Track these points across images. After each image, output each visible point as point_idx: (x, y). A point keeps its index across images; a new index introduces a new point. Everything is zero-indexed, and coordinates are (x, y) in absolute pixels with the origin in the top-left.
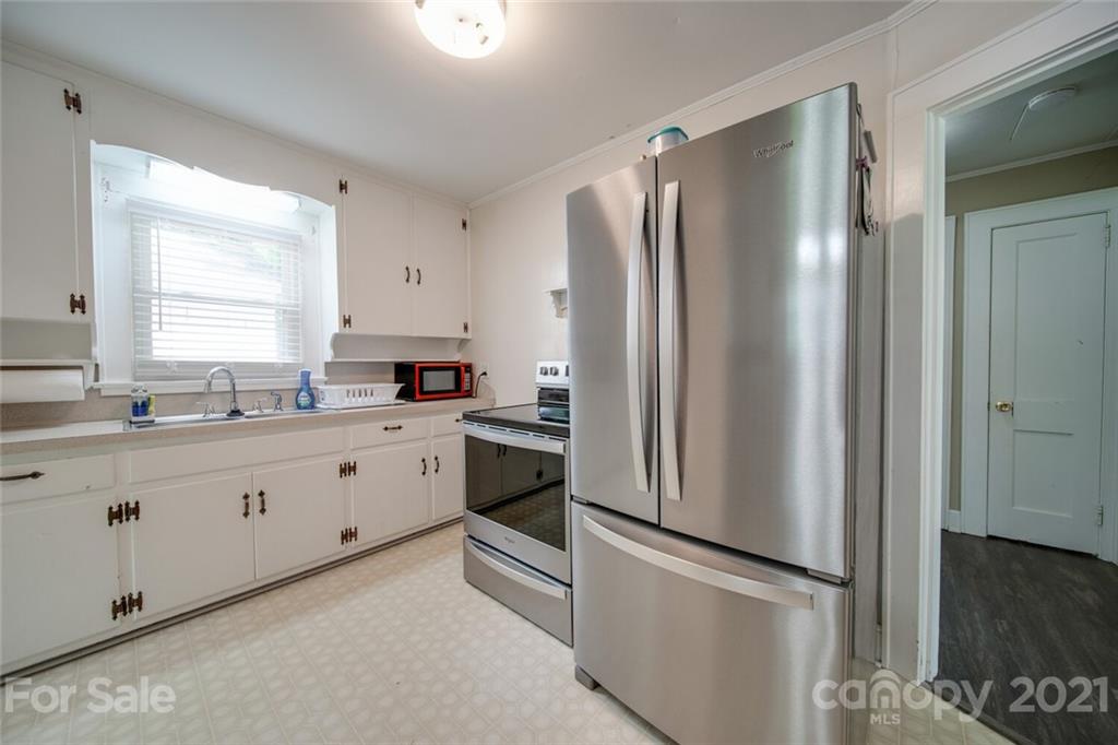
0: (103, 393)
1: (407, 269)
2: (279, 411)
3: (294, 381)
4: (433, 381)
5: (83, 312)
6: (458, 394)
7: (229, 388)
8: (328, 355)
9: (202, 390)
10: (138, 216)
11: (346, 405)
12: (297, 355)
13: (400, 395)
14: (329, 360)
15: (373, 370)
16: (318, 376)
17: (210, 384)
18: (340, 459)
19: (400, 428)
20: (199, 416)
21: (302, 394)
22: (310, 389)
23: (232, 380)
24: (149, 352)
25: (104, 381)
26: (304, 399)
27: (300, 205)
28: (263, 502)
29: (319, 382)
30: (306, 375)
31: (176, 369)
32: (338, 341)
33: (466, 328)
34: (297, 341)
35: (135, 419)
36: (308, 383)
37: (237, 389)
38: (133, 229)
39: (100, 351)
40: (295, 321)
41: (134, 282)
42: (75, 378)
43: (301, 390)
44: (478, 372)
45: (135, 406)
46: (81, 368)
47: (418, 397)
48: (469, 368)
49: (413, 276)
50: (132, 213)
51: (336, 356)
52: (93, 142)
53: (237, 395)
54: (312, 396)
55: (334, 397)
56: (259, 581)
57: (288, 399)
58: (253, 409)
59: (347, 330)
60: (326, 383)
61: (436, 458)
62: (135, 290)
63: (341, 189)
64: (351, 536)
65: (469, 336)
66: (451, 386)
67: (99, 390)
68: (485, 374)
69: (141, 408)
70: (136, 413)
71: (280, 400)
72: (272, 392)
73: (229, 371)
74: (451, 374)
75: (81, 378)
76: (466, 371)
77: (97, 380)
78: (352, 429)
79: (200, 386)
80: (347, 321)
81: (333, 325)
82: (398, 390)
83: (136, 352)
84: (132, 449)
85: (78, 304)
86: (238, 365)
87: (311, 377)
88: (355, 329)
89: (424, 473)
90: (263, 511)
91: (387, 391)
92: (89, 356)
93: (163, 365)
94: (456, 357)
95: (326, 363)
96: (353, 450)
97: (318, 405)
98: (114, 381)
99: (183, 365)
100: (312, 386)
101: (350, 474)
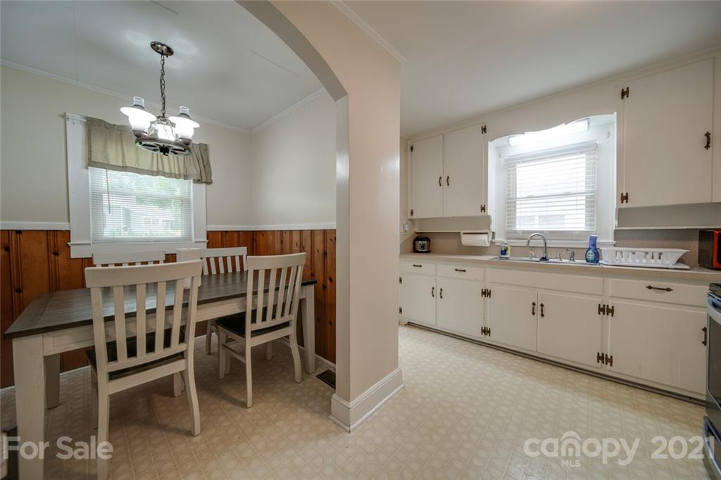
0: (496, 244)
1: (707, 135)
2: (572, 262)
3: (586, 243)
5: (485, 211)
7: (543, 245)
8: (613, 224)
9: (525, 245)
12: (591, 225)
16: (606, 239)
17: (529, 242)
19: (669, 290)
20: (528, 259)
21: (590, 252)
22: (596, 249)
23: (544, 240)
24: (515, 226)
25: (497, 239)
26: (591, 256)
27: (588, 125)
29: (605, 244)
30: (593, 241)
31: (521, 234)
32: (620, 212)
34: (593, 216)
35: (502, 256)
36: (594, 245)
37: (547, 246)
39: (493, 228)
40: (592, 203)
42: (485, 237)
43: (589, 249)
45: (502, 251)
46: (486, 233)
47: (715, 265)
51: (619, 226)
52: (489, 142)
53: (548, 249)
54: (597, 254)
57: (580, 254)
58: (555, 258)
59: (625, 205)
60: (615, 246)
62: (509, 198)
63: (623, 95)
64: (607, 361)
69: (504, 252)
70: (502, 254)
71: (573, 254)
72: (568, 249)
73: (542, 235)
75: (487, 238)
77: (493, 237)
78: (610, 280)
79: (524, 243)
80: (624, 198)
81: (613, 203)
82: (682, 254)
83: (508, 227)
85: (483, 209)
86: (551, 232)
87: (597, 241)
88: (632, 204)
92: (489, 229)
93: (516, 232)
95: (615, 230)
98: (499, 239)
99: (524, 232)
100: (597, 247)
101: (608, 314)
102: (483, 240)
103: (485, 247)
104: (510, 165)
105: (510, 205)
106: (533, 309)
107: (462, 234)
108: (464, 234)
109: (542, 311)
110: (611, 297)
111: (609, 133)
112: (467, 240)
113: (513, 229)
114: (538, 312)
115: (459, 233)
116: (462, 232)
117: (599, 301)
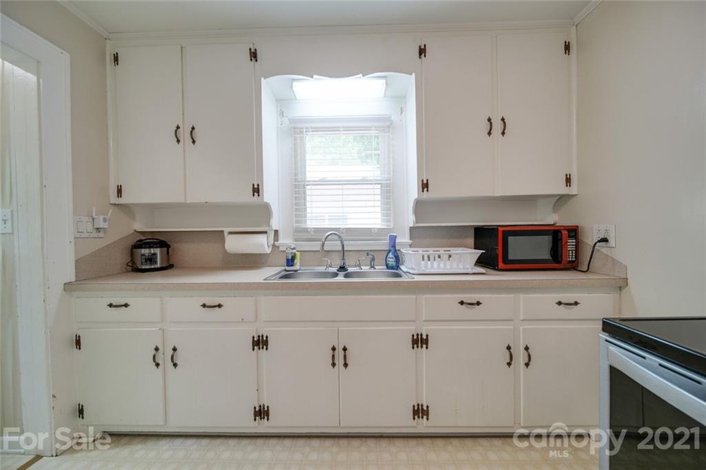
0: (281, 249)
1: (489, 120)
2: (372, 270)
3: (384, 244)
4: (519, 248)
5: (259, 195)
6: (556, 265)
7: (340, 248)
8: (410, 220)
9: (319, 249)
11: (423, 270)
12: (388, 221)
13: (480, 262)
14: (412, 225)
15: (452, 235)
16: (403, 239)
17: (323, 245)
19: (478, 303)
20: (322, 269)
21: (391, 255)
22: (395, 250)
23: (342, 242)
24: (305, 222)
25: (281, 241)
26: (392, 261)
27: (387, 84)
29: (403, 245)
30: (393, 239)
31: (313, 233)
32: (419, 205)
33: (568, 180)
34: (389, 209)
35: (288, 268)
36: (394, 246)
37: (345, 249)
38: (295, 139)
39: (275, 223)
40: (389, 192)
41: (296, 174)
42: (262, 239)
43: (390, 251)
44: (590, 238)
45: (288, 260)
46: (266, 232)
47: (501, 265)
48: (574, 232)
49: (496, 127)
50: (294, 128)
51: (417, 220)
52: (263, 79)
53: (346, 253)
54: (397, 258)
55: (415, 263)
56: (343, 428)
57: (380, 258)
58: (356, 266)
59: (426, 195)
60: (410, 246)
61: (527, 349)
62: (296, 180)
63: (420, 54)
64: (423, 414)
65: (573, 190)
66: (546, 255)
67: (278, 247)
68: (605, 240)
69: (291, 262)
70: (288, 265)
71: (373, 259)
72: (368, 253)
73: (340, 235)
74: (546, 241)
75: (265, 239)
76: (570, 237)
77: (276, 239)
78: (423, 298)
79: (316, 246)
80: (425, 186)
81: (413, 192)
82: (478, 255)
83: (297, 222)
84: (265, 296)
85: (256, 190)
86: (348, 230)
87: (397, 241)
88: (433, 194)
89: (509, 364)
90: (346, 365)
91: (465, 258)
92: (268, 224)
93: (306, 230)
94: (549, 218)
95: (411, 227)
97: (402, 267)
98: (285, 241)
99: (317, 230)
100: (397, 249)
101: (422, 347)
102: (261, 244)
103: (264, 254)
104: (296, 131)
105: (298, 190)
106: (333, 356)
107: (226, 234)
108: (230, 233)
109: (345, 356)
110: (425, 321)
111: (401, 108)
112: (234, 244)
113: (303, 226)
114: (340, 361)
115: (223, 231)
116: (226, 230)
117: (412, 329)
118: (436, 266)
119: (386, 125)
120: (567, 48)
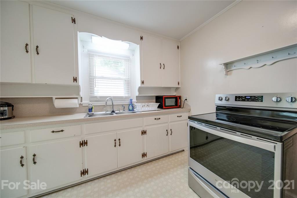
1: (160, 64)
2: (124, 111)
3: (127, 102)
4: (169, 102)
5: (76, 82)
6: (176, 107)
7: (111, 104)
8: (137, 94)
9: (104, 104)
10: (91, 55)
11: (143, 110)
12: (129, 94)
13: (159, 107)
16: (134, 100)
17: (106, 103)
18: (141, 129)
19: (160, 119)
20: (104, 112)
21: (130, 106)
22: (132, 104)
23: (112, 102)
24: (94, 94)
25: (83, 102)
26: (131, 108)
28: (120, 142)
29: (134, 102)
30: (131, 100)
31: (99, 98)
32: (140, 89)
33: (179, 83)
34: (129, 90)
35: (89, 113)
36: (132, 103)
37: (114, 104)
38: (89, 59)
39: (82, 94)
40: (128, 83)
41: (90, 74)
42: (75, 101)
43: (130, 105)
44: (183, 99)
45: (89, 110)
46: (77, 98)
47: (164, 107)
48: (180, 97)
49: (162, 66)
50: (89, 54)
51: (139, 94)
52: (78, 32)
53: (114, 106)
54: (133, 107)
55: (140, 108)
56: (119, 168)
57: (127, 107)
58: (118, 111)
59: (143, 85)
60: (136, 103)
61: (171, 130)
62: (90, 76)
63: (141, 39)
64: (145, 156)
65: (180, 86)
66: (174, 104)
67: (82, 104)
68: (186, 100)
69: (90, 110)
70: (89, 112)
71: (124, 108)
72: (122, 105)
73: (112, 99)
74: (174, 100)
75: (77, 101)
76: (179, 99)
77: (81, 101)
78: (145, 118)
79: (103, 103)
80: (143, 82)
81: (139, 84)
82: (158, 105)
83: (91, 94)
84: (86, 124)
85: (75, 80)
86: (114, 97)
87: (133, 101)
88: (145, 85)
89: (167, 135)
90: (120, 145)
91: (154, 106)
92: (79, 94)
93: (96, 97)
94: (174, 94)
95: (136, 96)
96: (145, 126)
97: (134, 110)
98: (86, 102)
99: (101, 97)
100: (133, 103)
101: (144, 134)
102: (74, 103)
105: (91, 80)
107: (54, 99)
108: (56, 98)
111: (133, 54)
112: (58, 104)
114: (117, 144)
115: (52, 98)
116: (54, 97)
118: (147, 109)
119: (128, 59)
120: (178, 47)
